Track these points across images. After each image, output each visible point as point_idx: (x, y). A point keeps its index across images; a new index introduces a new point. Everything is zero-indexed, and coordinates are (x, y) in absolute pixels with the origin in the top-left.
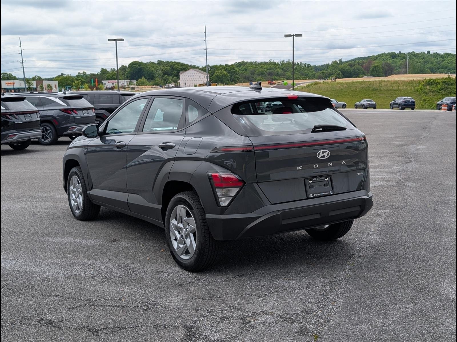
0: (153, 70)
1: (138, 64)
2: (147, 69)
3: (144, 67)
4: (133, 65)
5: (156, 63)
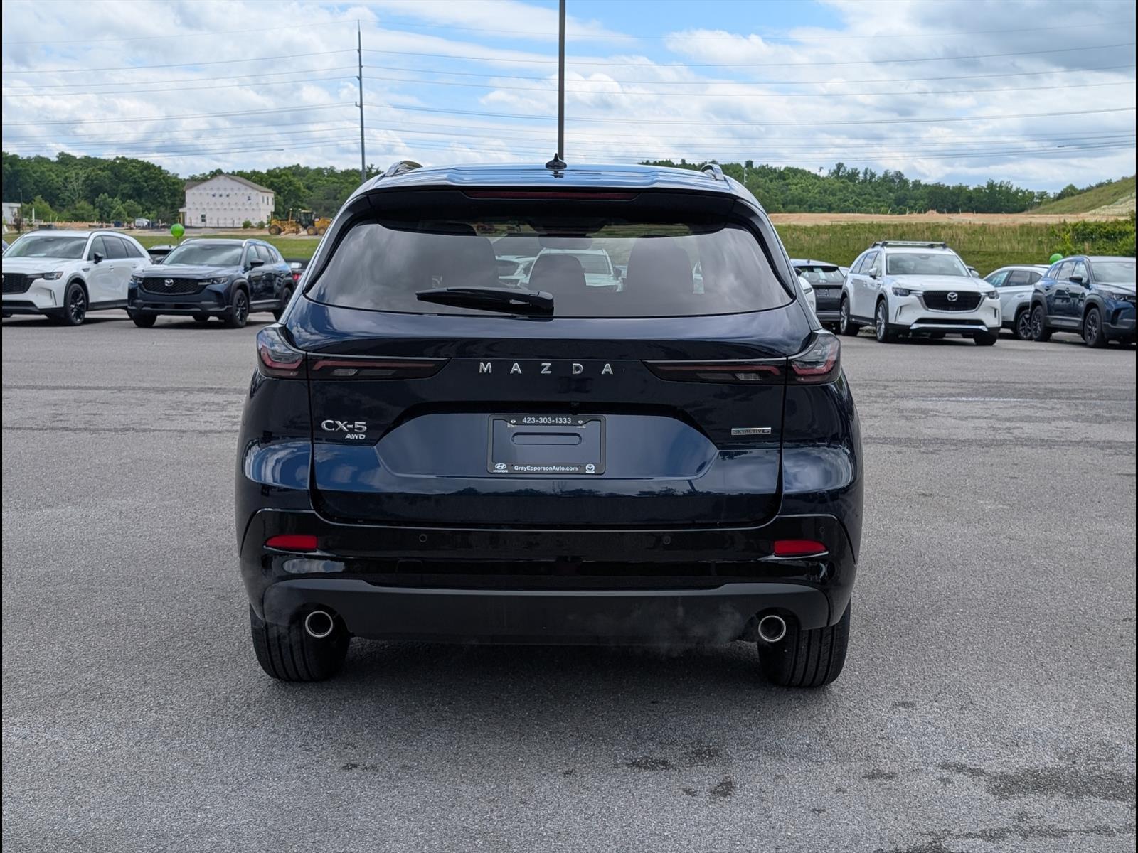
0: (53, 180)
1: (8, 161)
2: (34, 175)
3: (25, 170)
5: (54, 159)
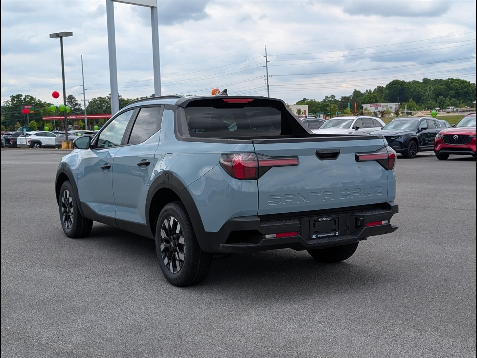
1: (400, 84)
2: (411, 89)
3: (407, 87)
4: (394, 86)
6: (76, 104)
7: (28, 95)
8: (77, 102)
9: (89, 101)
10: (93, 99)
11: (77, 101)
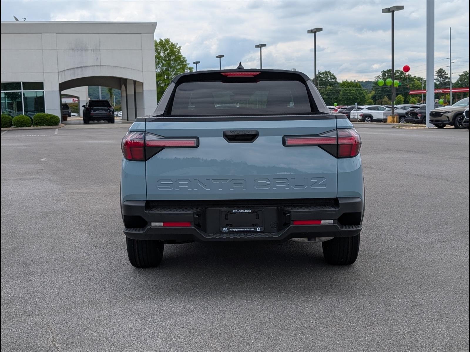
6: (446, 78)
7: (398, 70)
8: (447, 76)
9: (460, 75)
10: (464, 72)
11: (447, 74)
